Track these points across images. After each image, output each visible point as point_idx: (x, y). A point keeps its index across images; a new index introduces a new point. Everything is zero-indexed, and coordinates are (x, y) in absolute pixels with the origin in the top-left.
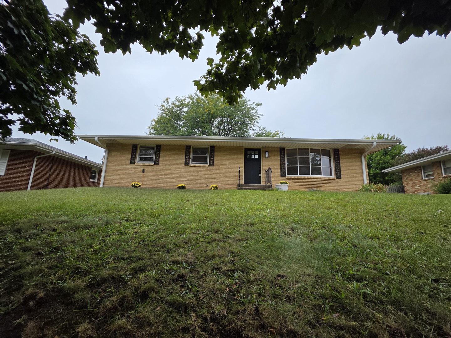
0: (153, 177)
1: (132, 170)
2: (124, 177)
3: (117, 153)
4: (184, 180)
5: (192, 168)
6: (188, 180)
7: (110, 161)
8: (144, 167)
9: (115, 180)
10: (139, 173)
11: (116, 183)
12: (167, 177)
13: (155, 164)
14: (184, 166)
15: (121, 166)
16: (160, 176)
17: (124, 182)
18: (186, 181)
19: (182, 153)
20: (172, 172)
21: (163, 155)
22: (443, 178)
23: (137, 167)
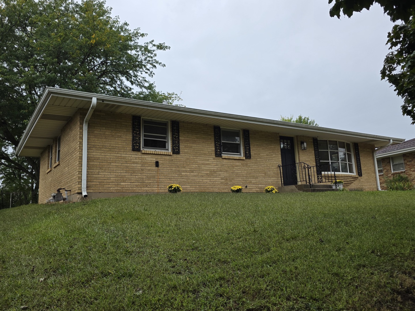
0: (173, 175)
1: (136, 163)
2: (124, 174)
3: (104, 128)
4: (218, 179)
5: (225, 161)
6: (222, 179)
7: (93, 144)
8: (157, 157)
9: (108, 181)
10: (149, 168)
11: (110, 186)
12: (193, 174)
13: (174, 152)
14: (214, 157)
15: (115, 155)
16: (184, 173)
17: (126, 184)
18: (220, 181)
19: (210, 137)
20: (200, 166)
21: (183, 138)
22: (392, 174)
23: (145, 156)
